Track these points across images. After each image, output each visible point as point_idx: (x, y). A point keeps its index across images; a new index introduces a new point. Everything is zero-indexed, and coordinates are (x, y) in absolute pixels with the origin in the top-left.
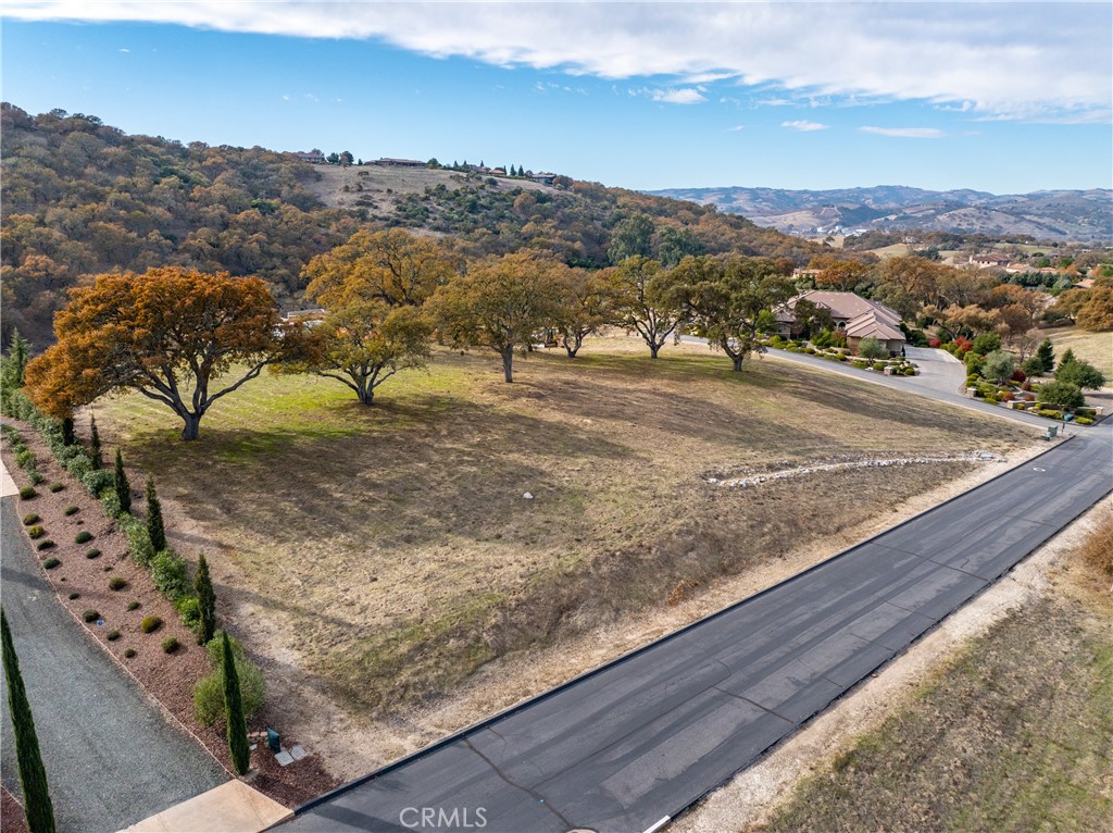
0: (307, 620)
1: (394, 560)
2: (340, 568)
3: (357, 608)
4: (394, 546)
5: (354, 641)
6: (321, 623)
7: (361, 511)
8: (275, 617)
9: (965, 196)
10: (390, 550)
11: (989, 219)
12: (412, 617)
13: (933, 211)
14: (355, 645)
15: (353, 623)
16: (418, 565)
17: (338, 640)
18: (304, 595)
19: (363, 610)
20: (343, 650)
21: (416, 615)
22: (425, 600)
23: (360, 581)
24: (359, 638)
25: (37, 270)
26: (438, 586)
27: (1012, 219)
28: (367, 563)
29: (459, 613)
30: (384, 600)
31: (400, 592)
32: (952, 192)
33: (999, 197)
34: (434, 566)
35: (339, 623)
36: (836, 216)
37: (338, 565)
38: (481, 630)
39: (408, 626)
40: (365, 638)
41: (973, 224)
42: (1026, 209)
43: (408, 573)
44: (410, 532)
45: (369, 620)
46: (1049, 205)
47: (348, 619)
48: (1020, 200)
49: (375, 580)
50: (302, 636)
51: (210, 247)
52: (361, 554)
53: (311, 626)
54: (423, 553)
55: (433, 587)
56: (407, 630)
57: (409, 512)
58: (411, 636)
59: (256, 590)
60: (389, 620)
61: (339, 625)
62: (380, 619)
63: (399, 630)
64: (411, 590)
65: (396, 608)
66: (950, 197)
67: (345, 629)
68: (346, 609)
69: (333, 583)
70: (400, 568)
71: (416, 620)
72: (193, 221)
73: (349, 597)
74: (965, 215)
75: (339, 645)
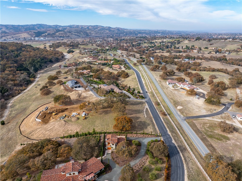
9: (57, 27)
11: (66, 34)
13: (54, 32)
27: (71, 34)
32: (54, 25)
36: (34, 34)
41: (64, 35)
42: (71, 31)
46: (75, 30)
66: (54, 27)
74: (62, 33)
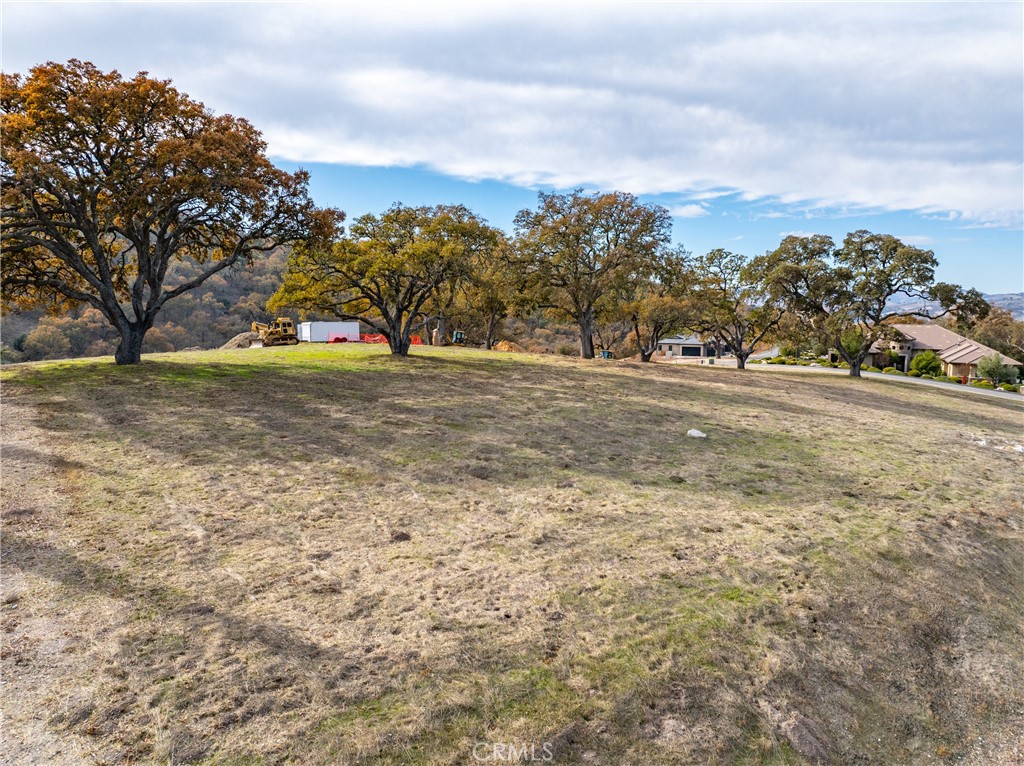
0: (177, 627)
1: (453, 504)
2: (316, 511)
3: (347, 601)
4: (451, 482)
5: (317, 710)
6: (216, 639)
7: (383, 433)
8: (75, 615)
10: (443, 487)
12: (518, 637)
14: (318, 726)
15: (326, 644)
16: (513, 517)
17: (257, 700)
18: (199, 560)
19: (364, 607)
20: (270, 742)
21: (530, 630)
22: (549, 592)
23: (363, 539)
24: (339, 699)
25: (94, 322)
26: (577, 559)
28: (386, 505)
29: (662, 632)
30: (428, 585)
31: (475, 568)
33: (993, 296)
34: (551, 520)
35: (278, 642)
37: (312, 505)
38: (746, 686)
39: (511, 664)
40: (359, 700)
43: (491, 528)
44: (484, 463)
45: (382, 640)
47: (313, 633)
48: (1015, 297)
49: (405, 537)
50: (133, 681)
51: (258, 310)
52: (372, 489)
53: (182, 645)
54: (520, 497)
55: (565, 560)
56: (511, 679)
57: (475, 438)
58: (524, 698)
59: (73, 543)
60: (447, 642)
61: (277, 648)
62: (416, 637)
63: (484, 679)
64: (503, 563)
65: (465, 609)
67: (294, 662)
68: (311, 603)
69: (289, 539)
70: (469, 518)
71: (533, 647)
72: (246, 289)
73: (325, 572)
75: (258, 724)
